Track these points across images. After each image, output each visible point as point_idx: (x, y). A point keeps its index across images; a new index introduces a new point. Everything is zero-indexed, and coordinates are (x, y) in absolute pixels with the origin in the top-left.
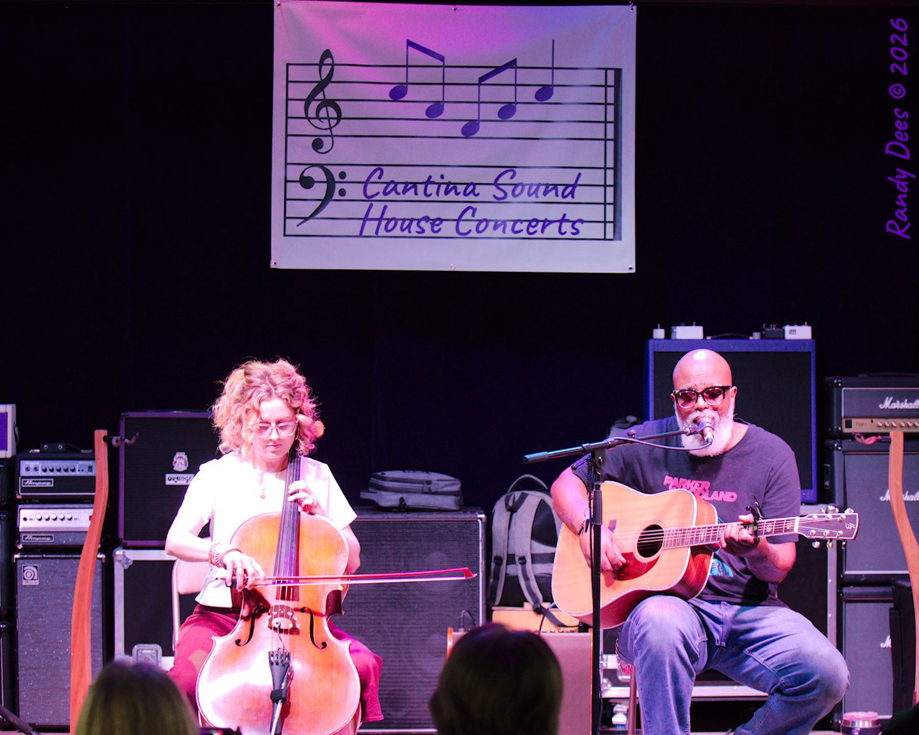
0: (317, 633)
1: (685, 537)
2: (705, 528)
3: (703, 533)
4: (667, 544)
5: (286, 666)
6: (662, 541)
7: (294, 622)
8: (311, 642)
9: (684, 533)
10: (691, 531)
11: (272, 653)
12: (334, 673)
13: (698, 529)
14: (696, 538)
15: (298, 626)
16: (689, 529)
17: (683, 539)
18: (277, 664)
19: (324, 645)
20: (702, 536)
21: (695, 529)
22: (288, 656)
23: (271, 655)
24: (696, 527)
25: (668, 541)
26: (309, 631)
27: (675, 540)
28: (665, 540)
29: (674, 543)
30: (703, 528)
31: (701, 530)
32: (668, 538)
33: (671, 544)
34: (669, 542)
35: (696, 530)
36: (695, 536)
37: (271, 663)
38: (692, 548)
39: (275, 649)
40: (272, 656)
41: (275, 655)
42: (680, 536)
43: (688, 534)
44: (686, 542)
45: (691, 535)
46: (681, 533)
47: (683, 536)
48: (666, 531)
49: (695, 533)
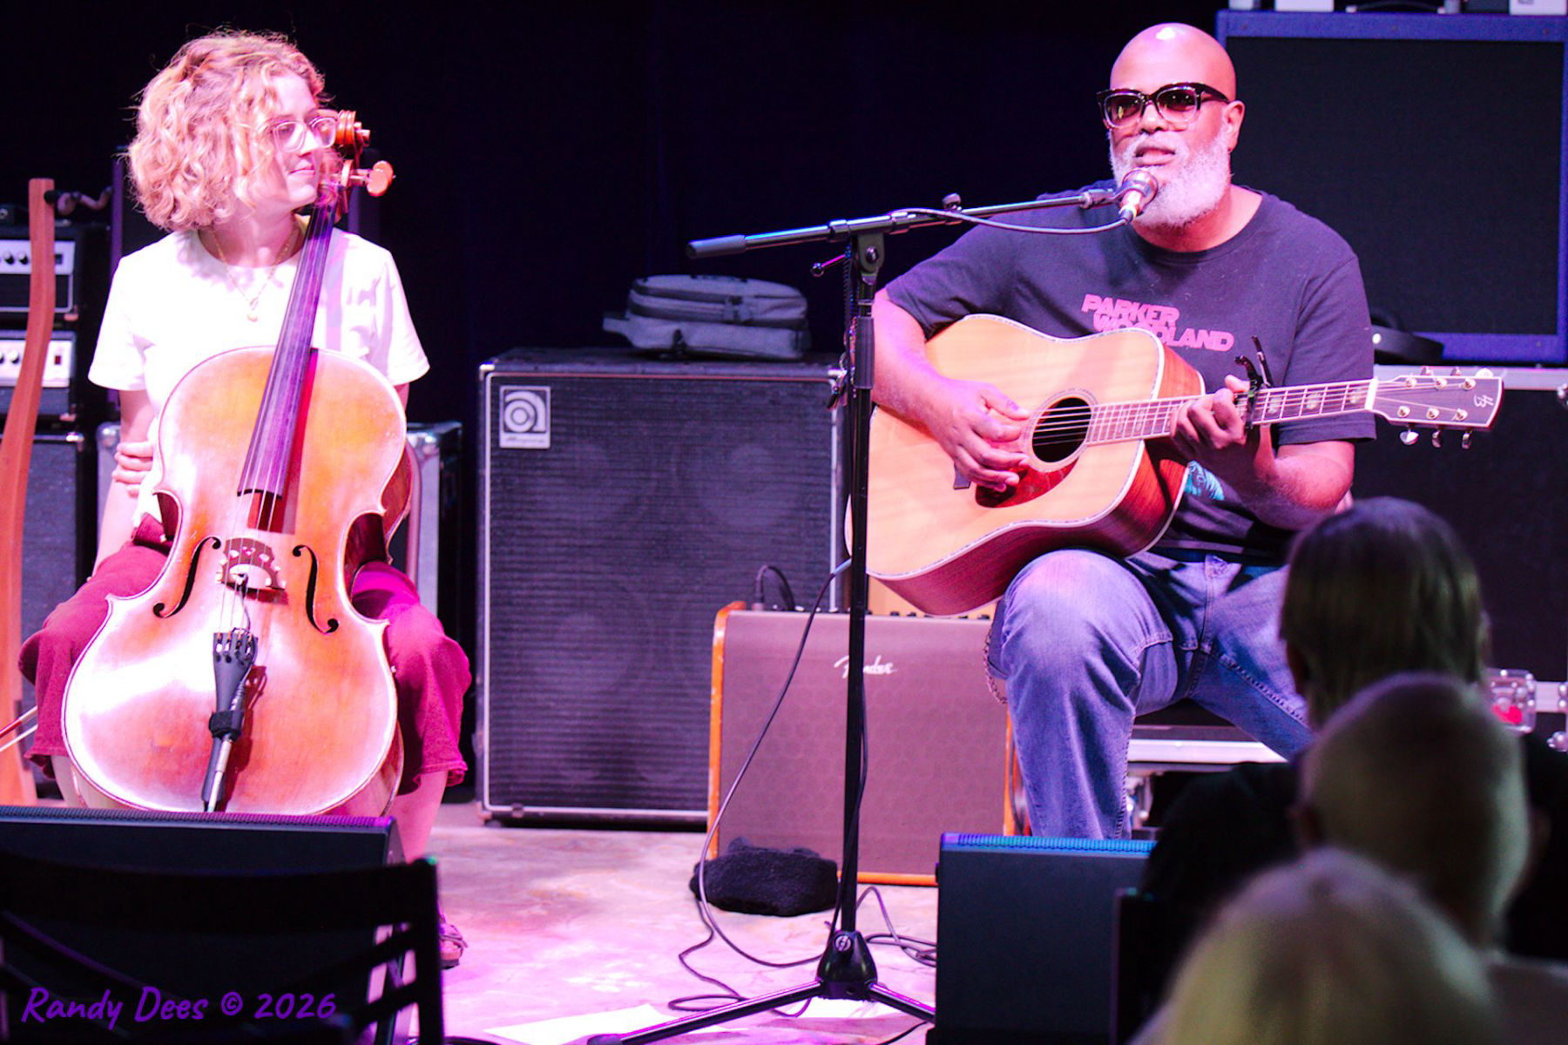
0: (322, 600)
1: (1135, 421)
4: (1096, 435)
5: (246, 663)
6: (1086, 429)
7: (274, 575)
8: (306, 619)
9: (1133, 412)
10: (1149, 408)
11: (218, 637)
12: (346, 685)
13: (1163, 403)
14: (1158, 421)
15: (283, 584)
16: (1146, 405)
18: (229, 660)
19: (333, 625)
21: (1157, 404)
22: (253, 643)
23: (219, 639)
24: (1161, 400)
25: (1098, 428)
26: (305, 595)
27: (1113, 427)
28: (1094, 424)
29: (1111, 434)
30: (1174, 402)
31: (1170, 406)
32: (1100, 422)
33: (1104, 434)
34: (1101, 431)
35: (1159, 407)
36: (1155, 419)
37: (217, 658)
38: (1149, 443)
39: (226, 629)
40: (220, 642)
41: (225, 640)
42: (1125, 419)
43: (1142, 415)
44: (1135, 430)
45: (1148, 417)
46: (1127, 412)
47: (1130, 419)
48: (1096, 409)
49: (1157, 413)
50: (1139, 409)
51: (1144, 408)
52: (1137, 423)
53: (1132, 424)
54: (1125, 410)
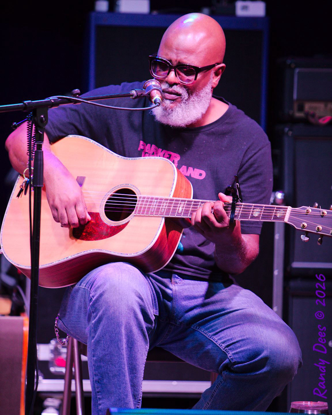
1: (161, 207)
2: (185, 201)
3: (182, 206)
4: (139, 211)
6: (134, 207)
9: (160, 202)
10: (168, 201)
13: (176, 200)
14: (173, 209)
17: (159, 209)
20: (180, 209)
21: (173, 200)
24: (175, 198)
25: (141, 208)
27: (149, 208)
28: (138, 205)
29: (148, 211)
30: (182, 201)
31: (180, 202)
32: (142, 204)
33: (144, 211)
35: (174, 202)
36: (172, 208)
38: (166, 219)
42: (156, 205)
43: (165, 205)
44: (161, 212)
45: (168, 206)
46: (157, 202)
47: (158, 206)
48: (140, 198)
49: (173, 205)
50: (163, 201)
51: (166, 201)
52: (162, 208)
53: (160, 208)
54: (156, 200)
